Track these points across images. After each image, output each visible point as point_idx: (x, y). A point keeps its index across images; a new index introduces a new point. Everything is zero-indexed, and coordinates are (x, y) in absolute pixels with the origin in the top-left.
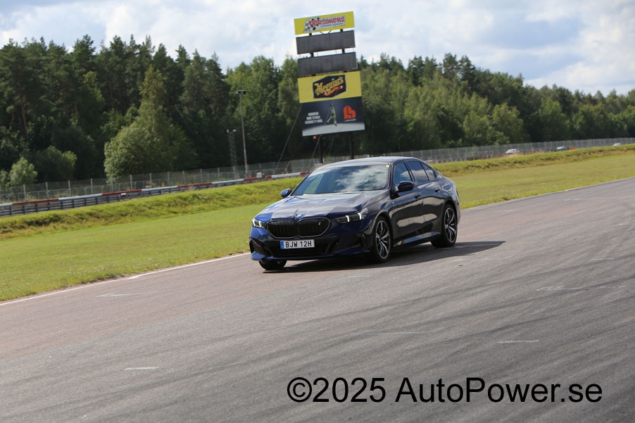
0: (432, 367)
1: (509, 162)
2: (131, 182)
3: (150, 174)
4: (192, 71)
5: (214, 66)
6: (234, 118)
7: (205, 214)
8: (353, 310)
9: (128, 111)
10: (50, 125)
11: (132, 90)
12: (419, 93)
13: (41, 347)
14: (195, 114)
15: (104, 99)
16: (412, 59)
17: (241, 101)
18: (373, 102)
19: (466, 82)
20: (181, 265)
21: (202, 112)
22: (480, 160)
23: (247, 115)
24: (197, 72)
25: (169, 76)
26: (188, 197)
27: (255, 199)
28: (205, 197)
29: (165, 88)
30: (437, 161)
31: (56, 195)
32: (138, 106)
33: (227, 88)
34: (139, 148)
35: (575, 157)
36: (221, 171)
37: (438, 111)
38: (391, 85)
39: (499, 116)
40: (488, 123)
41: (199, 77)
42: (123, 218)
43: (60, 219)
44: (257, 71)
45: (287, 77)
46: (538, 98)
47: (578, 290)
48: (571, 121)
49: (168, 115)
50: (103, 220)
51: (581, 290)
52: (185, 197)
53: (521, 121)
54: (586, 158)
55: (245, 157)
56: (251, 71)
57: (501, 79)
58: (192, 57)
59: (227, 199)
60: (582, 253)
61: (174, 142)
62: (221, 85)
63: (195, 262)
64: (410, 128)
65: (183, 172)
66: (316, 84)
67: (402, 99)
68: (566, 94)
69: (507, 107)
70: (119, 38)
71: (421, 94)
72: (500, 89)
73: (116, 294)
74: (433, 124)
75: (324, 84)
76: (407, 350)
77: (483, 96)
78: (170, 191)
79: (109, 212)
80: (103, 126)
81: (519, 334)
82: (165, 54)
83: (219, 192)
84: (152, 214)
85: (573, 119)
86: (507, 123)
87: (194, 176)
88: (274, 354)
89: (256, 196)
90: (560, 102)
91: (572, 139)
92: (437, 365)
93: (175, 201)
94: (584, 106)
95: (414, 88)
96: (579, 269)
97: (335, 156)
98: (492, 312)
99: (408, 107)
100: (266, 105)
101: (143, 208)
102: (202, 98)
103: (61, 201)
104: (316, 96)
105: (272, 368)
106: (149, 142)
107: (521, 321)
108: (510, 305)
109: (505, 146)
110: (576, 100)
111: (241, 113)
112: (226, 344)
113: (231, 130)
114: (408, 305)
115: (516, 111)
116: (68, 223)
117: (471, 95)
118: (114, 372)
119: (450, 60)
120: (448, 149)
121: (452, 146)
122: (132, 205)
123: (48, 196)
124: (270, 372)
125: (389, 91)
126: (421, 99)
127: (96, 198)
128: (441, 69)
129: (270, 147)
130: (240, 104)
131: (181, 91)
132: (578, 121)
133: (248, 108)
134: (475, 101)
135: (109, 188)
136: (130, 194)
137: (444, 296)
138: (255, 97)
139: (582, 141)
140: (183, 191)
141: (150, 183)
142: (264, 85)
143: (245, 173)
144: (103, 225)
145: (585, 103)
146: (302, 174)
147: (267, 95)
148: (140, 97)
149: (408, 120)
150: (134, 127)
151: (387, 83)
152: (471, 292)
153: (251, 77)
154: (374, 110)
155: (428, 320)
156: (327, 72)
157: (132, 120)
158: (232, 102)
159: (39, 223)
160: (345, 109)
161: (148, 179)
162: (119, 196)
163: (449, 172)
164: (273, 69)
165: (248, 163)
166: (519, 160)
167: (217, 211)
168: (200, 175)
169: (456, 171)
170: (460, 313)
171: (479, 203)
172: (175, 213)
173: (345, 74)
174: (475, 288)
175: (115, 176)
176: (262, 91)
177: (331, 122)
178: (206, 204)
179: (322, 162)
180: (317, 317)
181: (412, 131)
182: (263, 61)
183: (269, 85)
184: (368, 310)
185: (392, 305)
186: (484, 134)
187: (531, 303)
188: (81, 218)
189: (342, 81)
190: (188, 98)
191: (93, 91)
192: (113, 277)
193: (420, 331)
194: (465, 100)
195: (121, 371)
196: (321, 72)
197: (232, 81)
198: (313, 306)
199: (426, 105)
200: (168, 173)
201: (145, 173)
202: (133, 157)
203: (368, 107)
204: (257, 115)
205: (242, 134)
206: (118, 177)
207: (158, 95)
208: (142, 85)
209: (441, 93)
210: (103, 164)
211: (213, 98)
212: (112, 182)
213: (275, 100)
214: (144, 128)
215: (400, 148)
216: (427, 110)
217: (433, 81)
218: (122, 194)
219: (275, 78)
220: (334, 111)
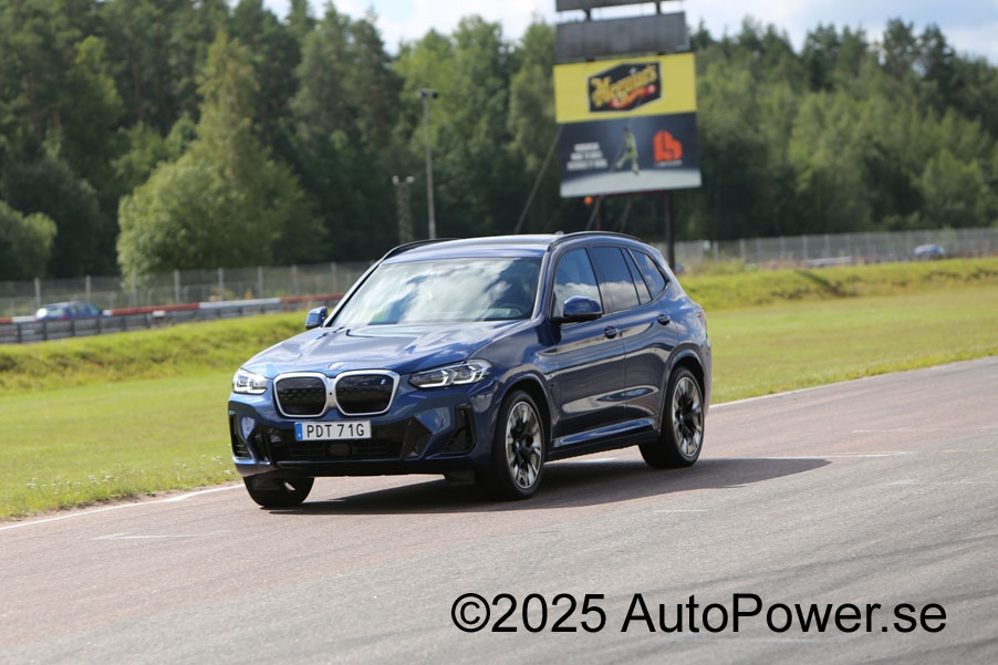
2: (177, 288)
3: (221, 271)
4: (319, 44)
5: (367, 34)
6: (409, 152)
9: (176, 128)
11: (185, 81)
12: (823, 108)
14: (323, 140)
15: (120, 101)
16: (813, 30)
17: (428, 114)
18: (722, 123)
19: (935, 83)
21: (338, 138)
22: (958, 261)
23: (440, 145)
24: (331, 47)
25: (266, 54)
29: (257, 80)
30: (860, 260)
31: (8, 312)
32: (196, 117)
33: (396, 83)
34: (197, 211)
37: (866, 147)
38: (762, 87)
40: (980, 178)
41: (333, 57)
42: (156, 368)
43: (14, 364)
44: (464, 47)
45: (534, 62)
49: (264, 143)
50: (112, 370)
52: (295, 324)
56: (451, 47)
61: (277, 202)
64: (803, 186)
65: (294, 268)
66: (596, 82)
67: (783, 118)
71: (829, 109)
73: (135, 534)
74: (856, 176)
75: (614, 81)
77: (970, 114)
78: (263, 310)
79: (127, 353)
80: (118, 158)
82: (261, 5)
84: (221, 359)
87: (318, 278)
93: (274, 332)
95: (813, 96)
99: (800, 138)
100: (483, 125)
101: (203, 346)
102: (340, 104)
103: (19, 324)
104: (593, 108)
106: (220, 199)
111: (426, 142)
112: (376, 652)
113: (402, 179)
114: (784, 579)
116: (33, 373)
117: (942, 114)
119: (899, 34)
120: (887, 236)
121: (896, 228)
122: (177, 339)
125: (758, 101)
126: (828, 121)
128: (878, 53)
130: (424, 120)
131: (293, 88)
133: (442, 130)
134: (951, 128)
135: (126, 300)
136: (174, 313)
137: (867, 561)
138: (459, 106)
140: (293, 310)
141: (220, 288)
142: (479, 79)
144: (111, 380)
147: (485, 102)
148: (200, 99)
149: (799, 166)
150: (187, 165)
151: (754, 82)
152: (930, 554)
153: (449, 61)
154: (722, 142)
156: (620, 53)
158: (406, 116)
160: (658, 139)
161: (216, 281)
162: (149, 317)
163: (887, 285)
164: (500, 44)
168: (332, 276)
169: (904, 284)
173: (661, 59)
174: (938, 546)
175: (142, 274)
176: (474, 94)
181: (806, 191)
182: (478, 26)
183: (490, 81)
185: (750, 576)
186: (971, 203)
188: (62, 363)
189: (653, 75)
190: (309, 103)
191: (96, 80)
192: (129, 496)
194: (928, 125)
196: (608, 53)
197: (407, 70)
198: (572, 574)
199: (840, 134)
200: (260, 271)
201: (209, 268)
202: (183, 232)
203: (709, 135)
204: (461, 145)
205: (424, 188)
206: (147, 277)
207: (239, 96)
208: (203, 74)
209: (873, 109)
210: (114, 243)
211: (364, 106)
212: (133, 285)
213: (501, 114)
214: (209, 169)
215: (777, 228)
216: (842, 144)
217: (859, 80)
218: (156, 314)
219: (505, 66)
220: (632, 142)
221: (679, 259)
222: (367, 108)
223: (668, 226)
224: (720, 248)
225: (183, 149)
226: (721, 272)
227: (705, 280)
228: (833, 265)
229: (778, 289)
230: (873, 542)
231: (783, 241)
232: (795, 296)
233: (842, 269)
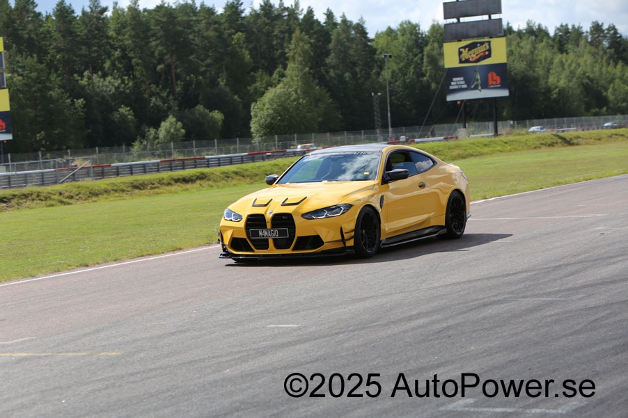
0: (571, 334)
2: (277, 143)
3: (295, 135)
4: (339, 35)
5: (360, 29)
6: (379, 82)
8: (493, 275)
9: (276, 72)
10: (199, 84)
11: (280, 51)
12: (564, 60)
13: (186, 302)
14: (340, 77)
15: (251, 61)
16: (558, 26)
17: (387, 65)
18: (518, 68)
19: (613, 50)
21: (347, 75)
22: (624, 129)
23: (392, 78)
24: (344, 36)
25: (315, 39)
29: (312, 51)
30: (580, 129)
31: (203, 154)
32: (285, 67)
33: (373, 51)
34: (285, 109)
36: (365, 134)
37: (583, 78)
38: (536, 52)
41: (345, 40)
43: (206, 177)
44: (403, 35)
45: (433, 42)
49: (314, 78)
50: (248, 179)
55: (389, 120)
56: (397, 35)
58: (339, 20)
61: (320, 104)
62: (367, 49)
64: (555, 96)
65: (328, 134)
66: (461, 50)
67: (546, 66)
71: (567, 61)
74: (578, 91)
75: (470, 50)
76: (547, 316)
79: (255, 171)
80: (251, 86)
82: (313, 17)
87: (339, 137)
88: (414, 315)
92: (577, 332)
95: (560, 56)
97: (479, 121)
99: (553, 74)
100: (412, 69)
102: (348, 61)
103: (208, 159)
104: (461, 62)
105: (413, 329)
106: (295, 103)
111: (386, 77)
112: (367, 305)
113: (376, 94)
114: (548, 272)
116: (214, 181)
117: (616, 64)
118: (257, 328)
119: (597, 28)
120: (592, 117)
121: (596, 114)
122: (277, 165)
123: (195, 154)
124: (410, 334)
125: (535, 58)
126: (566, 67)
127: (242, 157)
128: (588, 36)
129: (414, 111)
130: (385, 68)
131: (327, 54)
133: (393, 72)
134: (620, 70)
135: (254, 148)
136: (275, 154)
137: (584, 263)
138: (401, 61)
141: (295, 143)
142: (409, 49)
143: (388, 136)
144: (248, 184)
146: (445, 138)
147: (413, 59)
148: (287, 59)
149: (553, 87)
150: (281, 88)
151: (533, 50)
153: (396, 41)
154: (518, 76)
155: (568, 286)
156: (473, 37)
157: (279, 81)
158: (377, 65)
159: (185, 180)
160: (490, 75)
161: (294, 139)
162: (264, 155)
163: (592, 140)
164: (419, 33)
165: (392, 127)
168: (344, 137)
169: (599, 139)
170: (600, 281)
171: (622, 172)
173: (491, 40)
174: (616, 256)
175: (261, 136)
176: (408, 56)
177: (476, 88)
179: (466, 127)
180: (457, 281)
181: (556, 98)
182: (409, 25)
183: (415, 50)
184: (508, 275)
185: (533, 270)
188: (227, 176)
189: (488, 47)
190: (334, 60)
191: (241, 51)
193: (560, 297)
194: (610, 68)
195: (263, 327)
196: (467, 37)
197: (378, 45)
198: (453, 270)
199: (571, 72)
200: (313, 134)
201: (290, 134)
202: (279, 118)
203: (513, 74)
204: (402, 78)
205: (386, 97)
206: (264, 138)
207: (304, 57)
208: (288, 47)
209: (586, 61)
210: (249, 123)
211: (359, 61)
212: (257, 141)
213: (420, 64)
214: (290, 90)
215: (543, 114)
216: (572, 77)
217: (579, 49)
218: (268, 154)
219: (421, 43)
220: (478, 77)
221: (499, 128)
222: (360, 63)
223: (494, 114)
224: (517, 124)
226: (519, 134)
227: (511, 138)
228: (568, 131)
229: (543, 142)
230: (587, 255)
231: (545, 120)
232: (551, 145)
233: (572, 133)
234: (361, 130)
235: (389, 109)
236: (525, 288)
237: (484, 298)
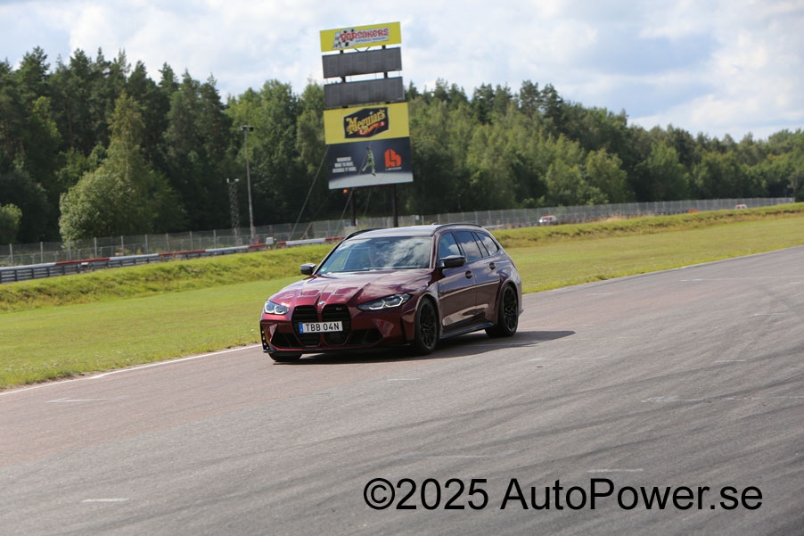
1: (606, 229)
2: (96, 248)
3: (122, 237)
4: (180, 99)
5: (210, 92)
6: (236, 164)
7: (194, 292)
8: (392, 425)
9: (93, 151)
11: (99, 122)
12: (487, 133)
14: (183, 157)
15: (60, 135)
16: (479, 87)
17: (247, 141)
18: (425, 144)
19: (552, 119)
20: (162, 360)
21: (192, 155)
22: (567, 225)
23: (254, 159)
24: (188, 101)
25: (149, 105)
26: (172, 269)
27: (263, 273)
28: (195, 270)
29: (143, 121)
30: (509, 226)
32: (106, 144)
33: (228, 122)
34: (107, 201)
35: (696, 223)
36: (217, 235)
37: (512, 158)
38: (449, 122)
39: (595, 166)
40: (579, 175)
41: (189, 107)
42: (83, 296)
44: (269, 99)
45: (309, 109)
46: (647, 143)
47: (697, 403)
48: (691, 174)
49: (147, 158)
50: (57, 299)
51: (701, 402)
52: (168, 268)
53: (624, 173)
54: (711, 224)
55: (251, 216)
56: (260, 99)
57: (598, 116)
58: (180, 80)
59: (225, 273)
60: (703, 352)
61: (155, 195)
62: (219, 119)
63: (181, 357)
64: (475, 181)
65: (167, 235)
66: (348, 120)
67: (463, 141)
68: (685, 137)
69: (606, 154)
70: (82, 53)
71: (490, 134)
72: (597, 129)
73: (73, 398)
74: (506, 175)
75: (359, 120)
77: (573, 138)
78: (148, 260)
79: (65, 287)
80: (59, 171)
81: (617, 460)
82: (144, 75)
83: (215, 263)
84: (123, 291)
85: (694, 172)
86: (605, 176)
87: (182, 241)
88: (286, 482)
89: (265, 269)
90: (677, 148)
91: (691, 198)
93: (155, 274)
94: (709, 154)
95: (481, 127)
96: (699, 374)
97: (372, 217)
98: (581, 431)
99: (472, 152)
100: (281, 146)
101: (112, 283)
102: (194, 135)
104: (347, 136)
105: (283, 501)
106: (121, 194)
107: (619, 443)
108: (605, 421)
109: (602, 206)
110: (699, 147)
111: (246, 157)
112: (221, 468)
113: (232, 180)
114: (467, 420)
115: (618, 159)
116: (8, 301)
117: (557, 138)
118: (68, 504)
119: (530, 90)
120: (525, 210)
121: (530, 206)
122: (96, 279)
124: (280, 507)
125: (447, 130)
126: (490, 142)
127: (48, 268)
128: (517, 101)
129: (285, 203)
130: (245, 144)
131: (165, 125)
132: (701, 174)
133: (255, 150)
134: (562, 146)
135: (65, 256)
136: (93, 263)
137: (516, 407)
138: (266, 135)
139: (705, 201)
140: (167, 261)
141: (122, 248)
142: (277, 118)
143: (250, 238)
144: (55, 305)
145: (710, 151)
146: (327, 240)
147: (281, 133)
148: (110, 132)
149: (472, 170)
150: (101, 172)
151: (444, 119)
152: (553, 403)
153: (259, 108)
154: (425, 155)
155: (495, 439)
156: (364, 103)
157: (99, 163)
158: (234, 141)
160: (387, 153)
161: (119, 244)
162: (79, 265)
163: (526, 240)
164: (290, 97)
165: (255, 225)
166: (620, 226)
167: (210, 289)
168: (189, 240)
169: (535, 240)
170: (537, 431)
171: (566, 283)
172: (155, 290)
173: (388, 106)
174: (558, 397)
175: (74, 239)
176: (275, 128)
177: (368, 171)
178: (197, 279)
179: (355, 225)
180: (345, 434)
181: (476, 184)
182: (277, 86)
183: (285, 120)
184: (413, 425)
185: (447, 418)
186: (574, 190)
187: (634, 419)
188: (26, 295)
189: (383, 115)
190: (175, 134)
191: (45, 123)
192: (68, 376)
194: (548, 144)
195: (77, 503)
196: (355, 102)
197: (234, 113)
198: (339, 419)
199: (496, 150)
200: (146, 236)
201: (115, 236)
202: (98, 213)
203: (418, 151)
204: (267, 159)
205: (246, 185)
206: (77, 241)
207: (133, 130)
208: (111, 117)
209: (517, 135)
210: (58, 222)
211: (209, 136)
212: (69, 247)
213: (292, 139)
214: (115, 175)
215: (459, 207)
216: (498, 156)
217: (506, 118)
218: (83, 264)
219: (293, 111)
220: (371, 156)
223: (394, 206)
224: (425, 219)
225: (99, 164)
230: (520, 396)
231: (463, 214)
233: (499, 231)
234: (213, 229)
235: (250, 200)
236: (436, 442)
237: (381, 457)
